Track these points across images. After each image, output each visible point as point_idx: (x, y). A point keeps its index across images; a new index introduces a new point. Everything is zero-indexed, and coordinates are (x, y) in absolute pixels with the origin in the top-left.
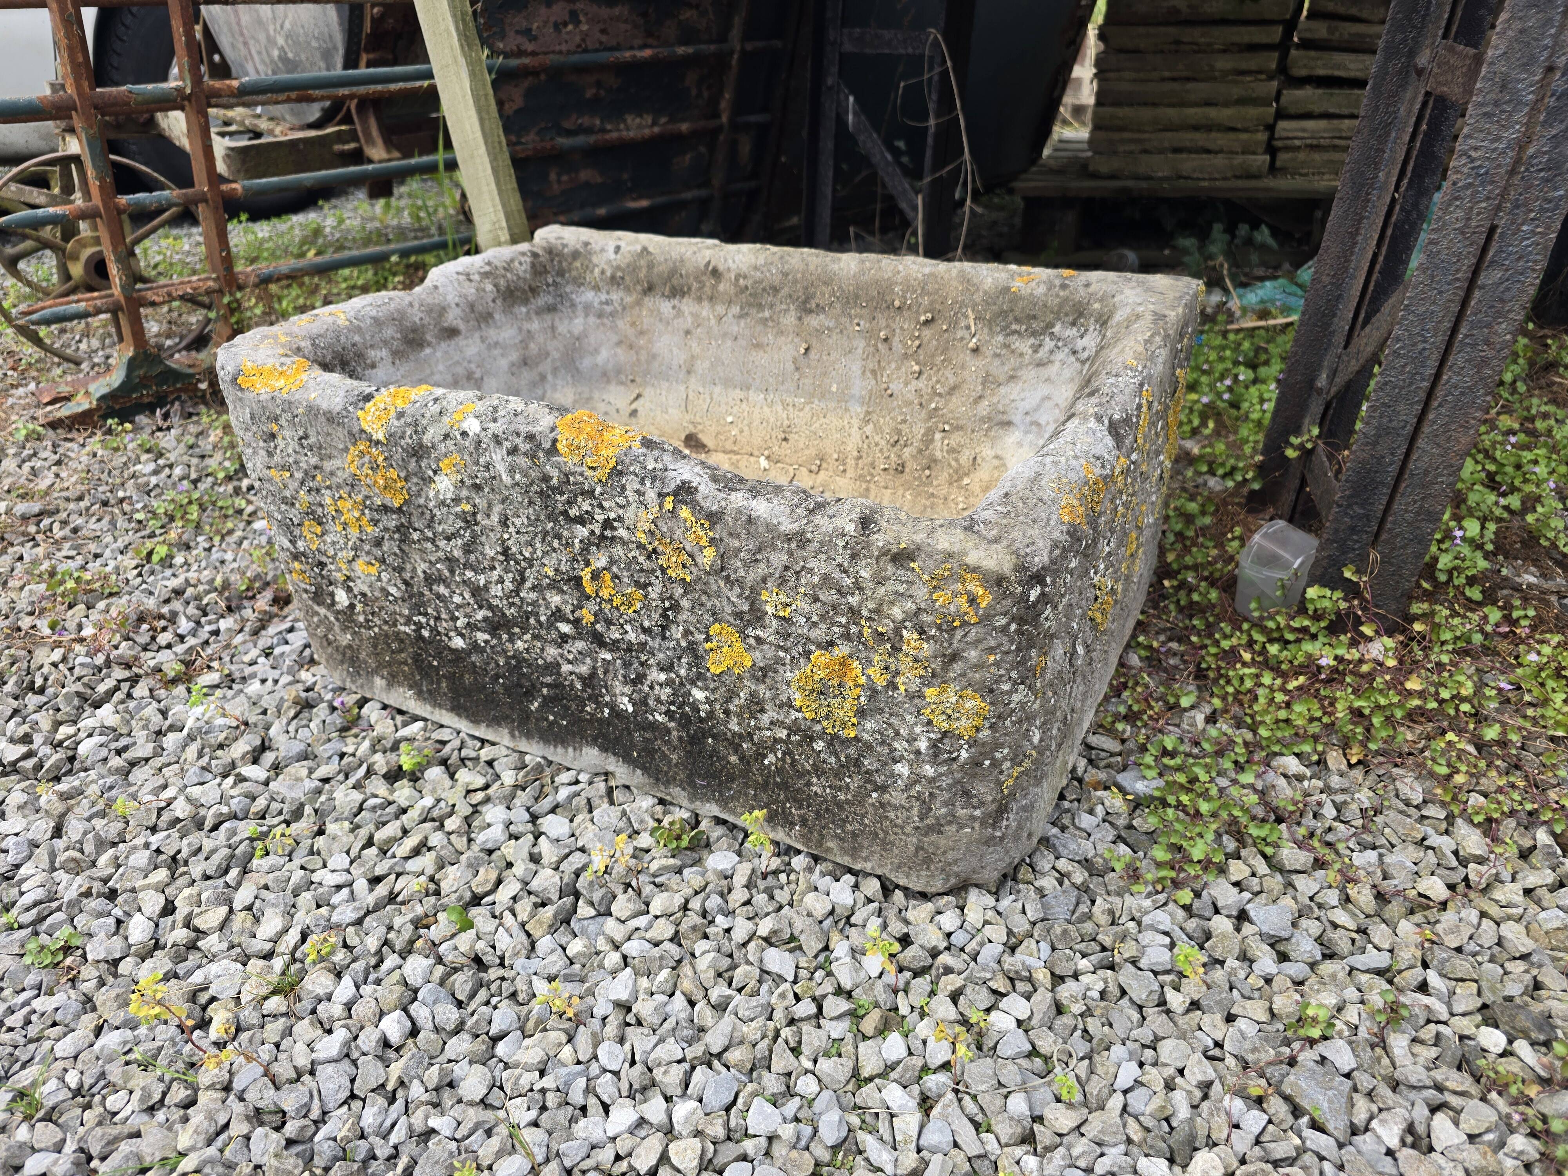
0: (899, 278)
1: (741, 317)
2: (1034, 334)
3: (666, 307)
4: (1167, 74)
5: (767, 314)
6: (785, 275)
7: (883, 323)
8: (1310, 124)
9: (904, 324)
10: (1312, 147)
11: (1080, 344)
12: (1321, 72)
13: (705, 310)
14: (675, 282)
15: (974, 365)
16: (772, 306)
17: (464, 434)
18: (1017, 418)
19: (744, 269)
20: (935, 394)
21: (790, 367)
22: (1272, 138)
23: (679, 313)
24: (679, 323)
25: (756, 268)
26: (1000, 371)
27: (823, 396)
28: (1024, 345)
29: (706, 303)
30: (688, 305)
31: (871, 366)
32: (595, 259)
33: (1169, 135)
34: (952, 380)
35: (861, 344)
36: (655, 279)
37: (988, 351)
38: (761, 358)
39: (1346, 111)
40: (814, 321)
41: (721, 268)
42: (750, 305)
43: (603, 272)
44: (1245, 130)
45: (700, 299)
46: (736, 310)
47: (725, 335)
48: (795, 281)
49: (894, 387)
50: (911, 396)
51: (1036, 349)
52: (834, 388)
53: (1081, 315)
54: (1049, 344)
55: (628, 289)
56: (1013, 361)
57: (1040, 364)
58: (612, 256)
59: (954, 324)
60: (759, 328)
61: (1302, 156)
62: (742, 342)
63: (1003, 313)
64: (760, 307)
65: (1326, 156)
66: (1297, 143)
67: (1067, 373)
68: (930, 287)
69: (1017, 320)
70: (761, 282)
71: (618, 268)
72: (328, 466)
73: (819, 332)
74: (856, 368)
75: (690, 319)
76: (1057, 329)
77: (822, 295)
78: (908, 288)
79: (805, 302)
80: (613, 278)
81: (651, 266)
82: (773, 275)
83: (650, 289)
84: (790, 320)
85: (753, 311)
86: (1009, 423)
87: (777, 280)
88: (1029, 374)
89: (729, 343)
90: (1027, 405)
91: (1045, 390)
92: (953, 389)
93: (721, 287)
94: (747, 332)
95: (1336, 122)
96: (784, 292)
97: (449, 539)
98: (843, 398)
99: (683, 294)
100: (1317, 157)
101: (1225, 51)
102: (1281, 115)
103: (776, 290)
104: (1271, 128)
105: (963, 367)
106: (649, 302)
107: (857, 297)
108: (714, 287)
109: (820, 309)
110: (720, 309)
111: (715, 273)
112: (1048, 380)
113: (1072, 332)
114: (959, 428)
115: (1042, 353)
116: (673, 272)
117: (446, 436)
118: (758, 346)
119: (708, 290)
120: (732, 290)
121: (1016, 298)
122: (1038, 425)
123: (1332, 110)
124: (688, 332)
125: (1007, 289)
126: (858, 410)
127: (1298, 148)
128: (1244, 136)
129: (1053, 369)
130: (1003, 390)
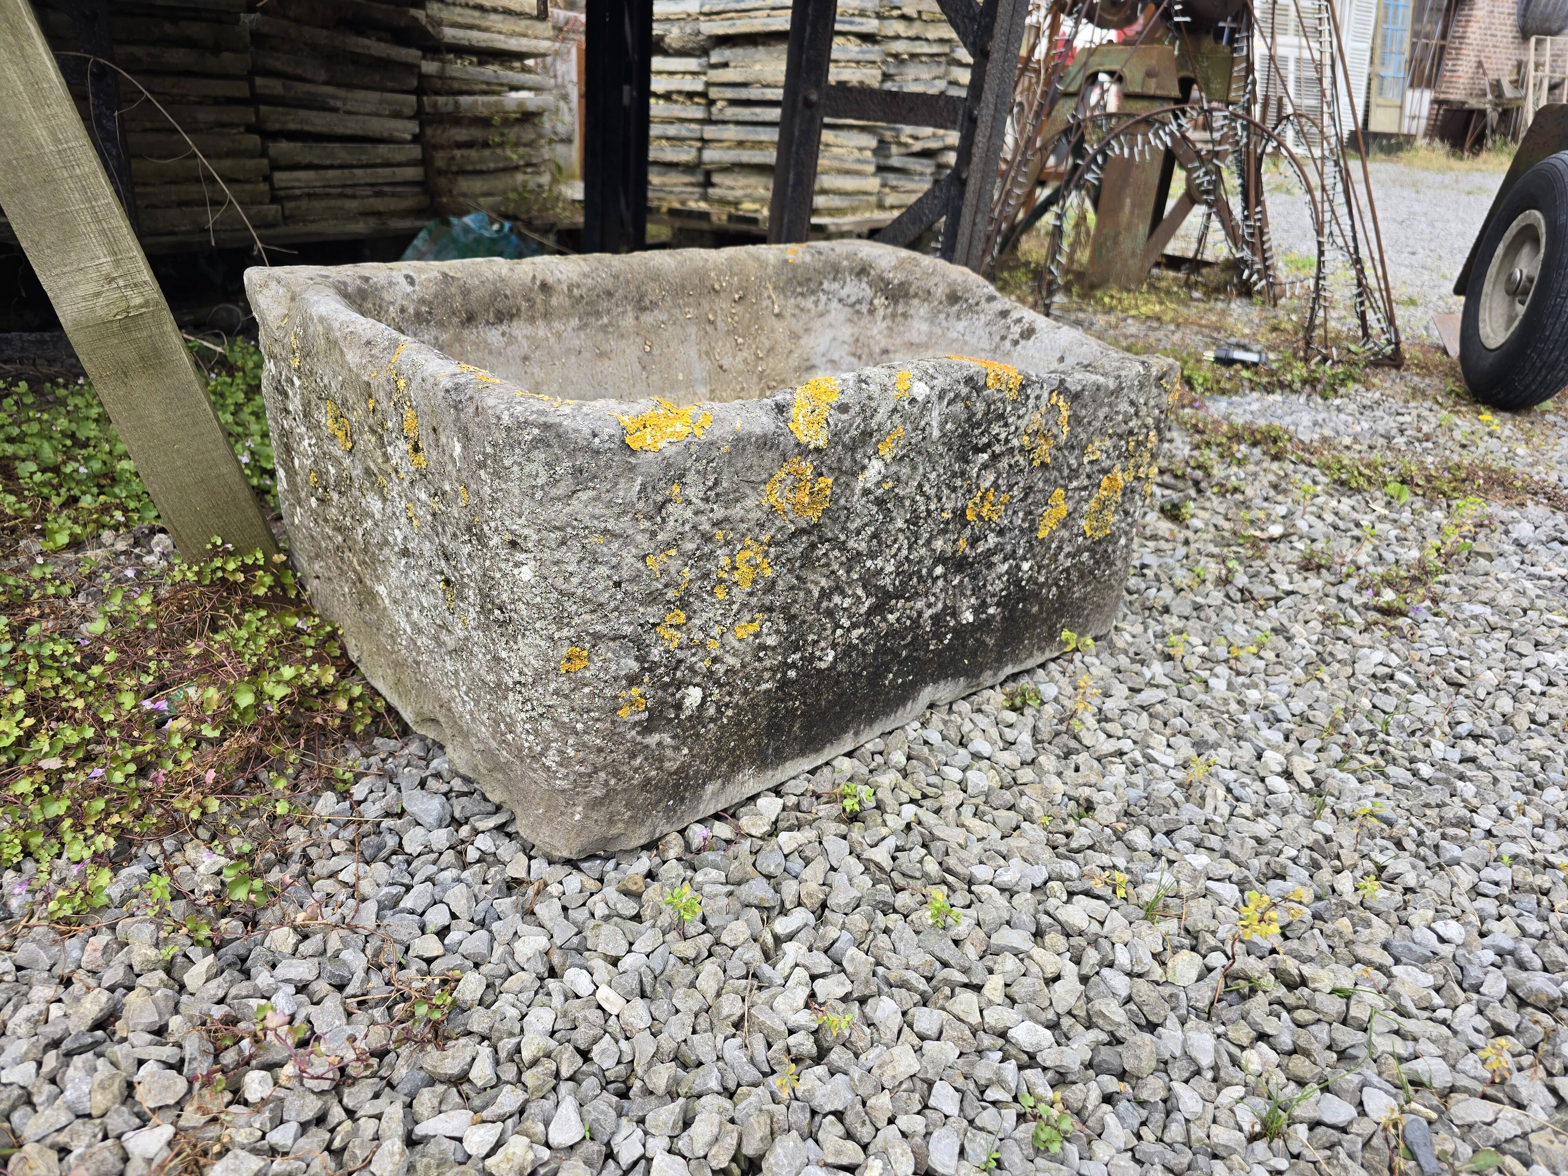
0: (710, 265)
1: (580, 328)
2: (813, 292)
3: (494, 336)
4: (148, 125)
5: (605, 320)
6: (616, 277)
7: (707, 307)
8: (302, 175)
9: (722, 304)
10: (309, 195)
11: (843, 293)
12: (292, 126)
13: (541, 330)
14: (499, 305)
15: (780, 327)
16: (608, 311)
17: (913, 401)
18: (817, 361)
19: (575, 278)
20: (758, 358)
21: (637, 368)
22: (272, 187)
23: (512, 340)
24: (514, 351)
25: (585, 275)
26: (798, 327)
27: (672, 388)
28: (808, 303)
29: (540, 323)
30: (520, 329)
31: (704, 348)
32: (387, 296)
33: (173, 188)
34: (767, 344)
35: (693, 330)
36: (475, 306)
37: (787, 314)
38: (606, 366)
39: (328, 162)
40: (648, 318)
41: (550, 280)
42: (588, 314)
43: (403, 310)
44: (248, 181)
45: (532, 320)
46: (575, 322)
47: (568, 351)
48: (628, 282)
49: (726, 363)
50: (741, 366)
51: (816, 303)
52: (681, 377)
53: (837, 272)
54: (823, 298)
55: (441, 324)
56: (805, 317)
57: (821, 315)
58: (409, 289)
59: (759, 296)
60: (600, 336)
61: (304, 204)
62: (587, 355)
63: (790, 281)
64: (598, 314)
65: (324, 203)
66: (298, 192)
67: (842, 317)
68: (736, 269)
69: (800, 284)
70: (593, 289)
71: (422, 301)
72: (737, 511)
73: (656, 328)
74: (693, 354)
75: (525, 343)
76: (826, 285)
77: (653, 292)
78: (721, 273)
79: (640, 300)
80: (418, 314)
81: (465, 292)
82: (604, 279)
83: (470, 319)
84: (628, 321)
85: (592, 320)
86: (813, 367)
87: (609, 283)
88: (817, 324)
89: (573, 359)
90: (822, 349)
91: (829, 334)
92: (771, 350)
93: (554, 301)
94: (589, 343)
95: (322, 172)
96: (619, 294)
97: (858, 533)
98: (689, 384)
99: (512, 317)
100: (318, 204)
101: (199, 103)
102: (276, 167)
103: (610, 294)
104: (268, 179)
105: (773, 331)
106: (470, 334)
107: (683, 287)
108: (546, 302)
109: (654, 304)
110: (557, 325)
111: (545, 287)
112: (831, 325)
113: (836, 286)
114: (783, 381)
115: (821, 306)
116: (495, 295)
117: (895, 410)
118: (602, 355)
119: (539, 306)
120: (567, 302)
121: (794, 267)
122: (833, 362)
123: (316, 161)
124: (526, 358)
125: (785, 262)
126: (703, 390)
127: (297, 198)
128: (248, 187)
129: (832, 316)
130: (803, 342)
